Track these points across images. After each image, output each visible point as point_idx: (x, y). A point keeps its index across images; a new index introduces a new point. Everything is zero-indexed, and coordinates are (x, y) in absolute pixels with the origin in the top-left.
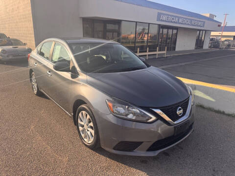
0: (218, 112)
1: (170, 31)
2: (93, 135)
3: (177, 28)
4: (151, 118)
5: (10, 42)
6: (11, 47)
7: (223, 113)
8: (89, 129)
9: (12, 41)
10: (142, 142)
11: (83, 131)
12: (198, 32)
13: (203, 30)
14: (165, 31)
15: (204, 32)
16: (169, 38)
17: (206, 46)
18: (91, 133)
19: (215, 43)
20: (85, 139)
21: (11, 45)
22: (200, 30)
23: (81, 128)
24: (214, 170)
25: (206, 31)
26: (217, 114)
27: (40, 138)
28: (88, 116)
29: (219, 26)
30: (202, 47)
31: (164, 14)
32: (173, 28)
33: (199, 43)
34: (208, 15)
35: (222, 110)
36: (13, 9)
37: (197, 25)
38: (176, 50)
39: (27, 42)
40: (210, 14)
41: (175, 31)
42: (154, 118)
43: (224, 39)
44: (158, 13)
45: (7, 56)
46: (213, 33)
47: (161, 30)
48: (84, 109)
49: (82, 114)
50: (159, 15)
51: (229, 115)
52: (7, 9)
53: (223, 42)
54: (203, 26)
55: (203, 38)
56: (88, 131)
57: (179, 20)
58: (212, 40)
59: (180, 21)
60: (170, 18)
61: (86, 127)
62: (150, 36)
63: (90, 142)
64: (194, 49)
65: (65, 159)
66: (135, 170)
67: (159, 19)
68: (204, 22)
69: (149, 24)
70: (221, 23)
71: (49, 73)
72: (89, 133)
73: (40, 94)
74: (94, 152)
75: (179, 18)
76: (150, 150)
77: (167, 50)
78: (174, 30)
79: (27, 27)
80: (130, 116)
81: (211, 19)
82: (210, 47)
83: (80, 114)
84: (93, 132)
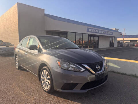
0: (123, 74)
1: (95, 38)
2: (50, 83)
3: (98, 36)
4: (82, 69)
5: (4, 44)
6: (5, 46)
7: (126, 74)
8: (47, 80)
9: (6, 44)
10: (78, 84)
11: (44, 83)
12: (110, 38)
13: (113, 37)
14: (92, 38)
15: (113, 38)
16: (94, 42)
17: (116, 45)
18: (48, 82)
19: (120, 44)
20: (45, 88)
21: (5, 45)
22: (111, 37)
23: (43, 82)
24: (121, 101)
25: (114, 37)
26: (122, 75)
27: (18, 89)
28: (47, 72)
29: (121, 34)
30: (113, 46)
31: (90, 29)
32: (96, 36)
33: (112, 44)
34: (114, 29)
35: (125, 73)
36: (8, 27)
37: (109, 34)
38: (99, 48)
40: (116, 29)
41: (97, 38)
42: (83, 70)
43: (125, 42)
45: (3, 51)
46: (118, 39)
47: (90, 37)
48: (45, 69)
49: (44, 72)
50: (88, 29)
51: (129, 75)
52: (4, 27)
53: (125, 43)
54: (113, 35)
55: (113, 42)
56: (47, 81)
57: (99, 31)
58: (119, 42)
59: (100, 32)
60: (94, 31)
61: (45, 80)
63: (48, 88)
64: (109, 47)
65: (33, 99)
66: (74, 102)
67: (88, 31)
68: (113, 32)
69: (83, 33)
70: (122, 33)
71: (26, 54)
72: (47, 83)
73: (20, 68)
74: (50, 95)
75: (99, 30)
76: (82, 89)
77: (94, 48)
79: (15, 36)
81: (116, 31)
82: (118, 46)
83: (42, 73)
84: (49, 81)
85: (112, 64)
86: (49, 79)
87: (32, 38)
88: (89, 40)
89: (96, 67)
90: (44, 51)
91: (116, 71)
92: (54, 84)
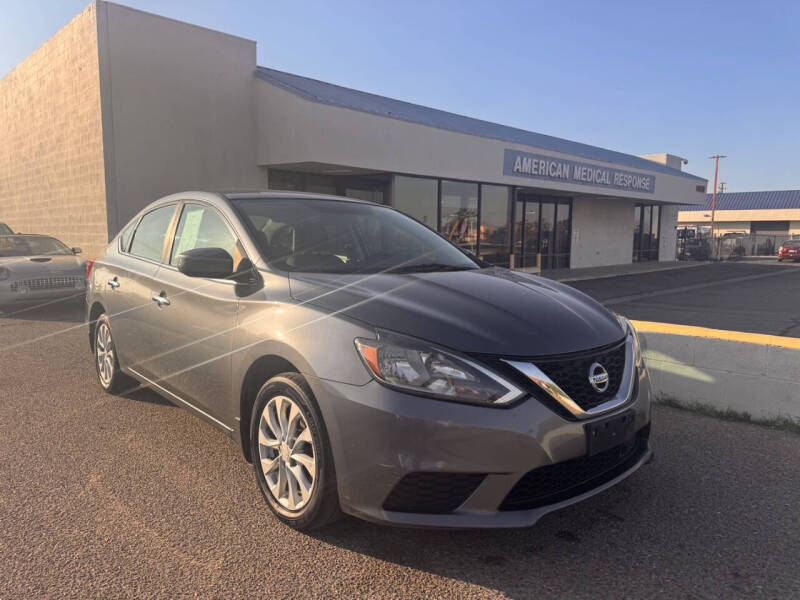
0: (730, 417)
1: (549, 208)
2: (312, 471)
3: (568, 199)
4: (507, 391)
5: (23, 245)
6: (28, 259)
7: (746, 419)
8: (296, 457)
9: (32, 244)
10: (483, 476)
11: (274, 473)
12: (638, 210)
13: (651, 204)
14: (532, 210)
15: (656, 209)
16: (547, 234)
17: (669, 252)
18: (304, 469)
19: (696, 245)
20: (283, 501)
21: (28, 253)
22: (642, 204)
23: (267, 464)
24: (736, 575)
25: (661, 204)
26: (725, 423)
27: (121, 508)
28: (295, 410)
29: (702, 189)
30: (656, 257)
31: (523, 154)
32: (556, 198)
33: (646, 247)
34: (662, 159)
35: (740, 410)
36: (41, 145)
37: (631, 188)
38: (573, 266)
39: (82, 245)
40: (668, 156)
41: (563, 210)
42: (514, 392)
43: (724, 232)
44: (506, 150)
45: (14, 288)
46: (684, 216)
47: (519, 205)
48: (281, 389)
49: (274, 408)
50: (510, 158)
51: (766, 424)
52: (20, 146)
53: (720, 239)
54: (652, 191)
55: (655, 231)
56: (294, 463)
57: (572, 172)
58: (685, 234)
59: (578, 174)
60: (545, 167)
61: (285, 452)
62: (486, 233)
63: (301, 505)
64: (630, 262)
65: (213, 566)
66: (462, 585)
67: (509, 169)
68: (653, 179)
69: (480, 184)
70: (707, 181)
71: (162, 300)
72: (296, 471)
73: (123, 385)
74: (315, 542)
75: (572, 165)
76: (507, 506)
77: (544, 266)
78: (560, 207)
79: (86, 199)
80: (437, 386)
81: (673, 166)
82: (681, 257)
83: (266, 413)
84: (311, 463)
85: (663, 357)
86: (306, 449)
87: (197, 205)
88: (519, 218)
89: (587, 375)
90: (272, 281)
91: (685, 397)
92: (341, 477)
